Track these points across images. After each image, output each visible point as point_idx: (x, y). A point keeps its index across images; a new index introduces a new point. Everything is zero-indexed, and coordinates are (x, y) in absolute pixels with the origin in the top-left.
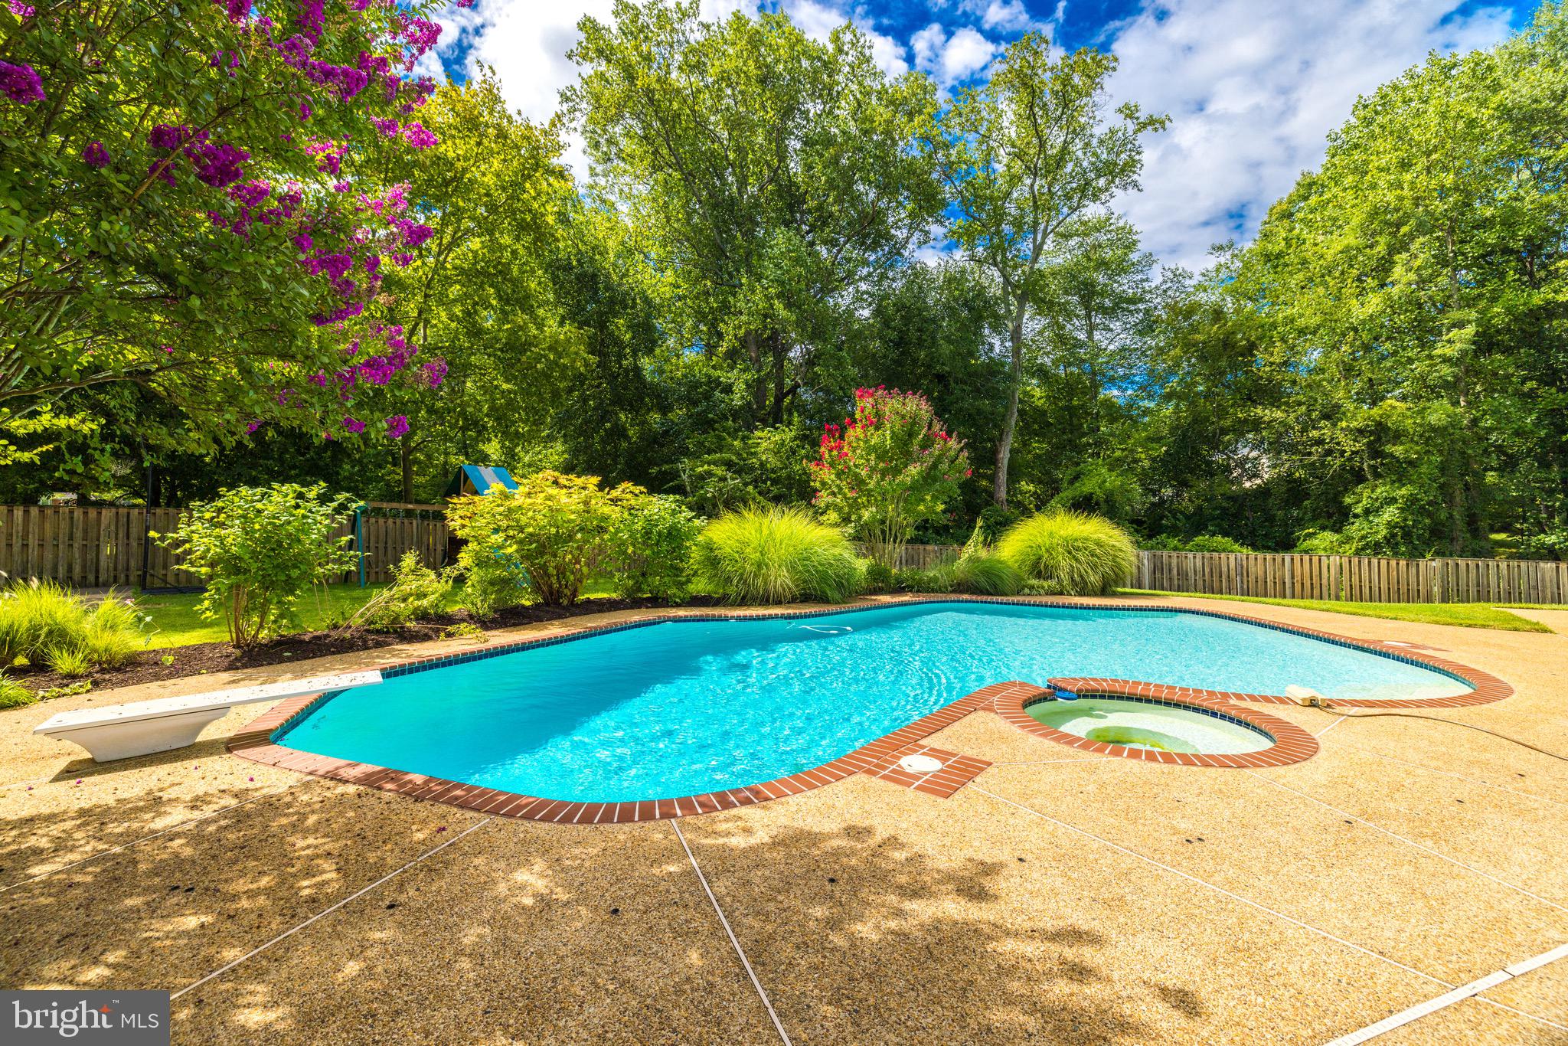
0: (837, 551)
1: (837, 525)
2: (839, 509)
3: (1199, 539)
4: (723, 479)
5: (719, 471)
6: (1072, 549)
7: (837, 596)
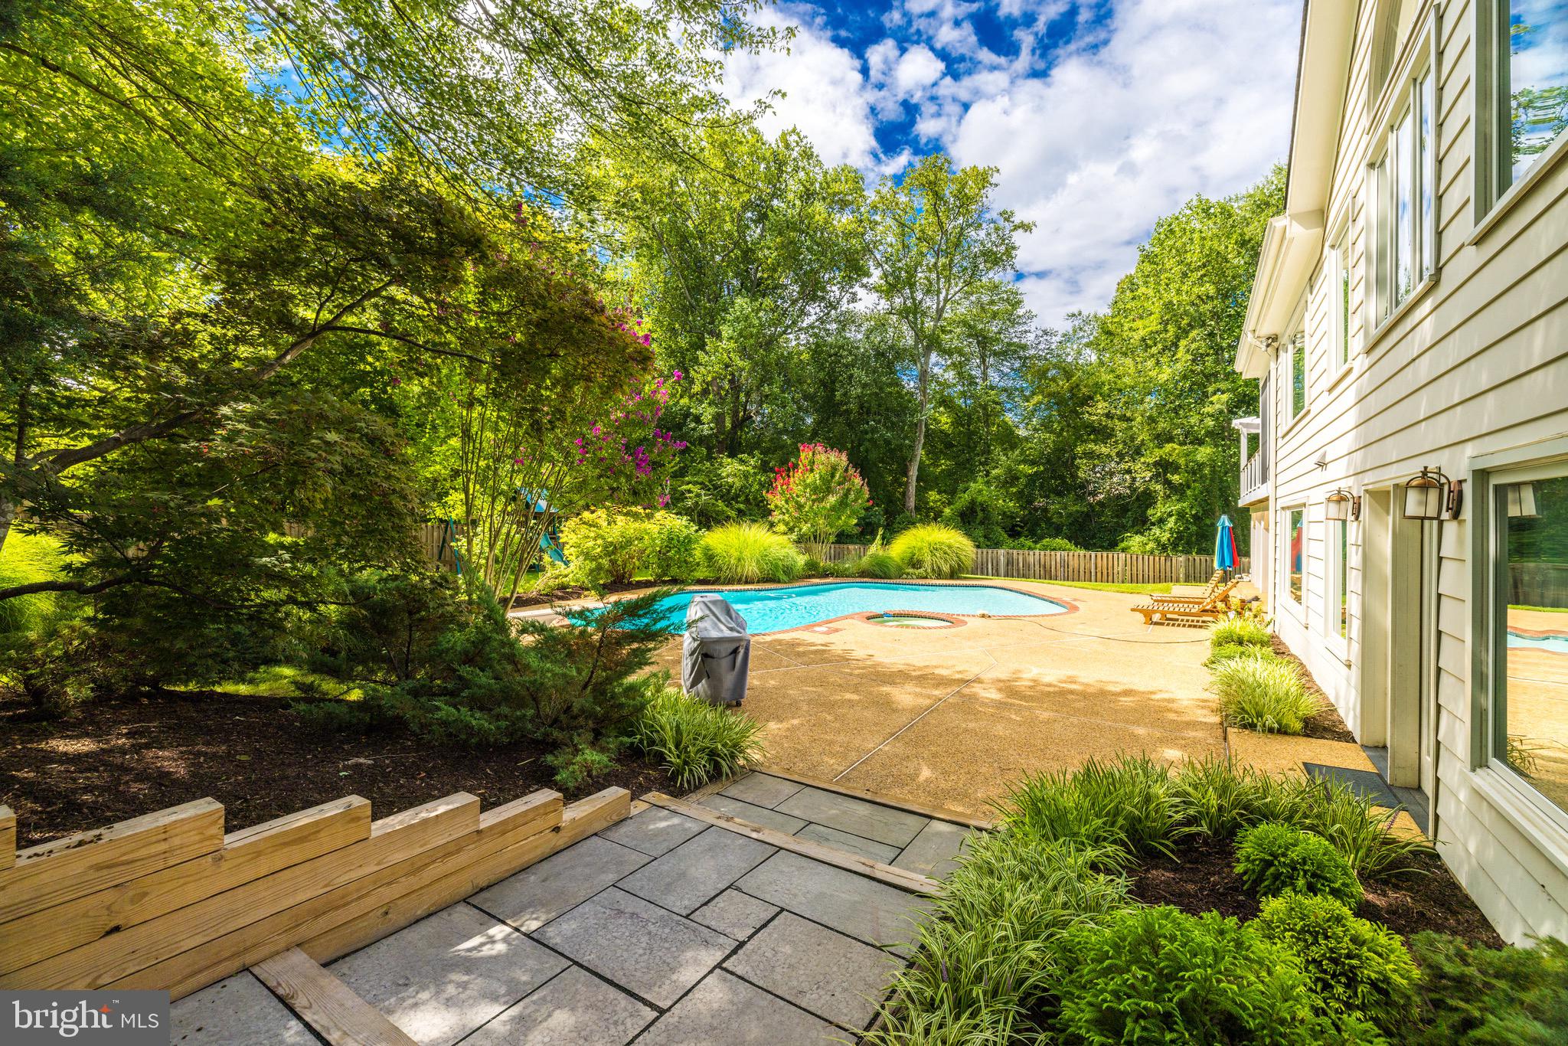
0: (783, 552)
1: (785, 534)
2: (787, 524)
3: (1046, 541)
4: (698, 495)
5: (696, 489)
6: (933, 550)
7: (785, 578)
